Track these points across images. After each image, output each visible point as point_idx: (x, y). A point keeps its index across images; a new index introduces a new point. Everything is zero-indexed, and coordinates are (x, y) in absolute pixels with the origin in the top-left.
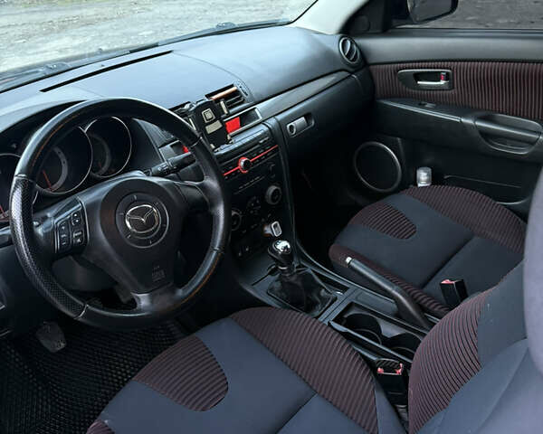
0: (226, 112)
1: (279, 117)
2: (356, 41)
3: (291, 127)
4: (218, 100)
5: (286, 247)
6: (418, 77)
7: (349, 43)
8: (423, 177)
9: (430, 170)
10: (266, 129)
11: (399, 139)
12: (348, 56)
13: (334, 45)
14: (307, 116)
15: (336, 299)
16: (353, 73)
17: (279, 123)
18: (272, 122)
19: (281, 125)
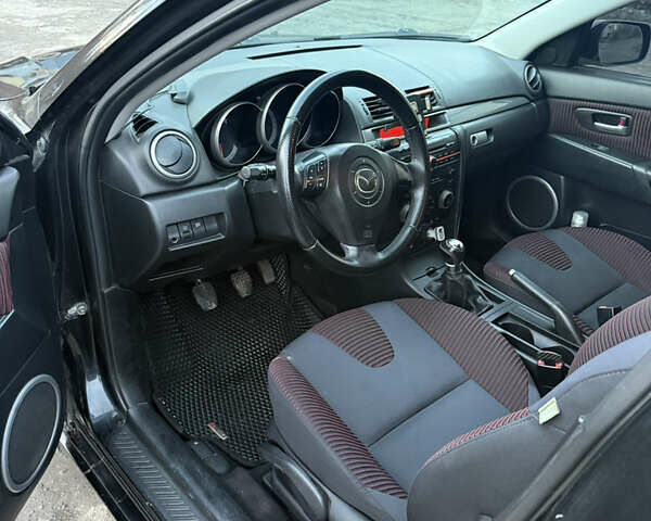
0: (428, 108)
1: (465, 126)
2: (541, 71)
3: (474, 138)
4: (423, 96)
5: (459, 246)
6: (596, 117)
7: (534, 70)
8: (579, 219)
9: (587, 215)
10: (453, 133)
11: (562, 177)
12: (531, 83)
13: (520, 70)
14: (489, 131)
15: (491, 307)
16: (533, 101)
17: (465, 131)
18: (458, 129)
19: (466, 133)
